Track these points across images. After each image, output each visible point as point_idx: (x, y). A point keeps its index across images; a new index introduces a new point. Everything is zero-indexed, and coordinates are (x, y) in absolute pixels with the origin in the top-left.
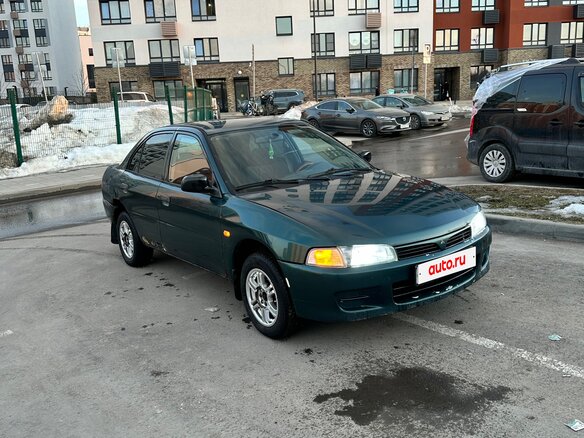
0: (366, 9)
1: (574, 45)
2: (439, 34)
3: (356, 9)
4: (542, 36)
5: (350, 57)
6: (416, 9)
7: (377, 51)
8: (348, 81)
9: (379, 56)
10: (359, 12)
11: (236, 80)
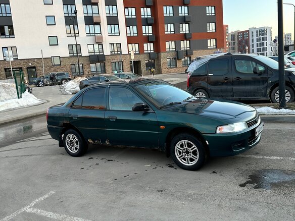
0: (95, 33)
1: (187, 50)
2: (130, 45)
3: (90, 33)
4: (174, 47)
5: (90, 56)
6: (118, 34)
7: (102, 53)
8: (90, 67)
9: (104, 56)
10: (91, 35)
11: (28, 68)
